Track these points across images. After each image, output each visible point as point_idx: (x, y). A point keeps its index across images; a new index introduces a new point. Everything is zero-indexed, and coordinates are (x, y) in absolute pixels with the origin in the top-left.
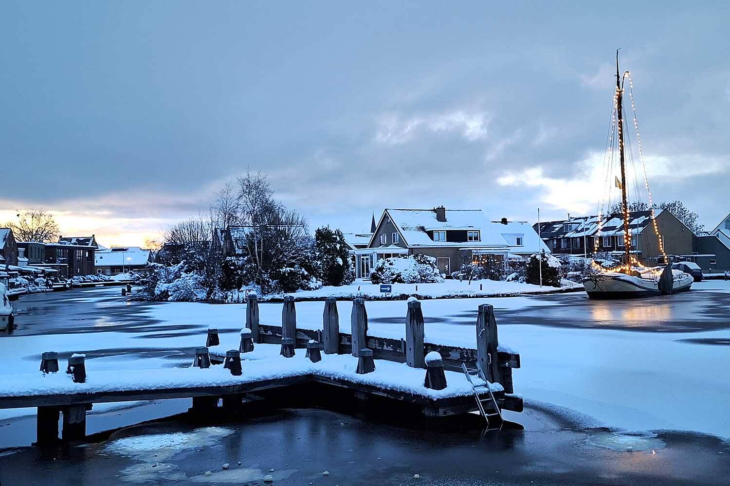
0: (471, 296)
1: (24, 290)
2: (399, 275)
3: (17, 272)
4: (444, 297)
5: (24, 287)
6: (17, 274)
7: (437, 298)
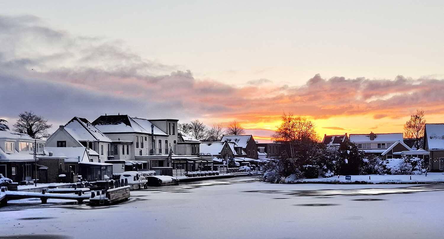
0: (398, 183)
1: (247, 173)
2: (390, 169)
3: (249, 162)
4: (381, 183)
5: (247, 171)
6: (248, 163)
7: (376, 184)
